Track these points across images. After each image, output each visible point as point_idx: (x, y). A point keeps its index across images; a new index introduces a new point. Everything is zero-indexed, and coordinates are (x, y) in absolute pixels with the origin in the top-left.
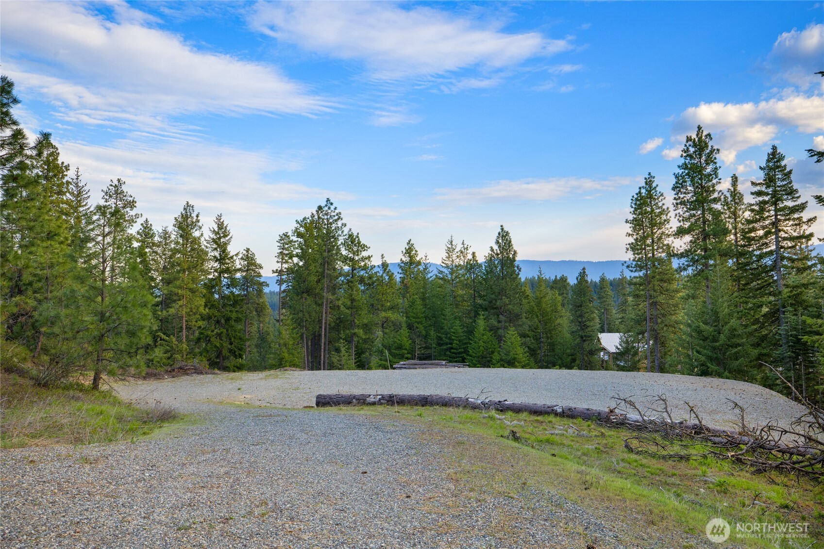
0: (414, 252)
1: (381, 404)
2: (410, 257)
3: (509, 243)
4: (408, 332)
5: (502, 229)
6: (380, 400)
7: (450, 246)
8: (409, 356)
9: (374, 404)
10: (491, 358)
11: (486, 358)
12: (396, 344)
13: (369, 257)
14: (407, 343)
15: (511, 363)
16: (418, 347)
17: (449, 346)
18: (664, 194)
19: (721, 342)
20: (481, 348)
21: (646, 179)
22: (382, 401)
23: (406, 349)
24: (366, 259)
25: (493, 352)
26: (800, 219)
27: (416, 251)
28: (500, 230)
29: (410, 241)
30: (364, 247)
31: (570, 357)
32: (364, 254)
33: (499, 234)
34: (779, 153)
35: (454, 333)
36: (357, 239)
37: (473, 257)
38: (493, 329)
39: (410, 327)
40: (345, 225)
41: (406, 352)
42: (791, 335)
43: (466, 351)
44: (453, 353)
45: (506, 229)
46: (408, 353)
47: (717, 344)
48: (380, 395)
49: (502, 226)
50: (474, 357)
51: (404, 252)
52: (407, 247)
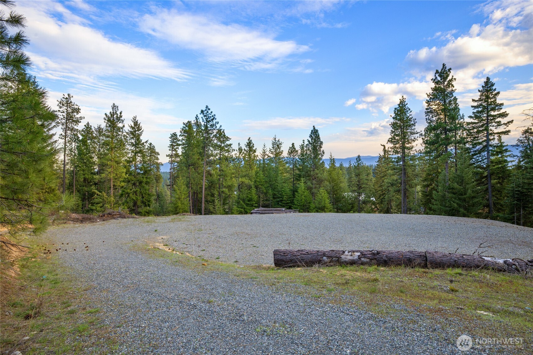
0: (252, 145)
1: (363, 264)
2: (250, 148)
3: (318, 137)
4: (256, 191)
5: (314, 128)
6: (359, 258)
7: (274, 141)
8: (256, 205)
9: (352, 263)
10: (309, 206)
11: (306, 206)
12: (248, 198)
13: (230, 145)
14: (255, 197)
15: (321, 209)
16: (261, 199)
17: (281, 199)
18: (411, 109)
19: (468, 195)
20: (303, 200)
21: (400, 100)
22: (363, 259)
23: (254, 201)
24: (229, 146)
25: (310, 203)
26: (499, 122)
27: (253, 144)
28: (313, 129)
29: (250, 138)
30: (228, 139)
31: (351, 205)
32: (228, 143)
33: (312, 131)
34: (491, 82)
35: (284, 191)
36: (223, 133)
37: (292, 146)
38: (310, 189)
39: (256, 187)
40: (218, 123)
41: (254, 202)
42: (516, 191)
43: (292, 202)
44: (284, 203)
45: (316, 128)
46: (256, 204)
47: (465, 196)
48: (357, 251)
49: (314, 126)
50: (298, 206)
51: (246, 144)
52: (248, 142)
